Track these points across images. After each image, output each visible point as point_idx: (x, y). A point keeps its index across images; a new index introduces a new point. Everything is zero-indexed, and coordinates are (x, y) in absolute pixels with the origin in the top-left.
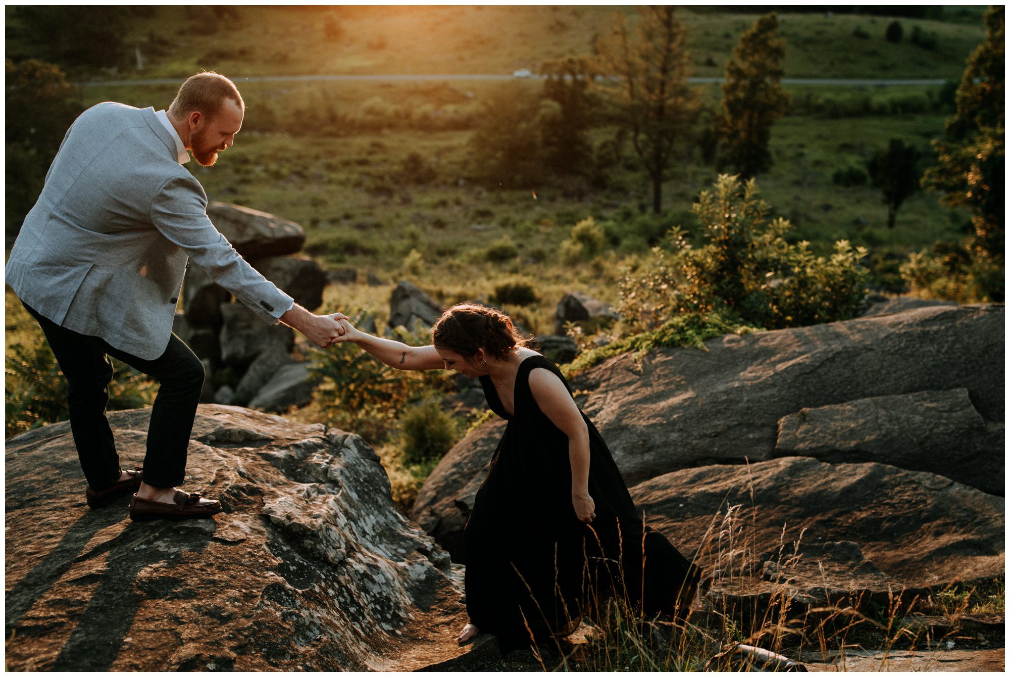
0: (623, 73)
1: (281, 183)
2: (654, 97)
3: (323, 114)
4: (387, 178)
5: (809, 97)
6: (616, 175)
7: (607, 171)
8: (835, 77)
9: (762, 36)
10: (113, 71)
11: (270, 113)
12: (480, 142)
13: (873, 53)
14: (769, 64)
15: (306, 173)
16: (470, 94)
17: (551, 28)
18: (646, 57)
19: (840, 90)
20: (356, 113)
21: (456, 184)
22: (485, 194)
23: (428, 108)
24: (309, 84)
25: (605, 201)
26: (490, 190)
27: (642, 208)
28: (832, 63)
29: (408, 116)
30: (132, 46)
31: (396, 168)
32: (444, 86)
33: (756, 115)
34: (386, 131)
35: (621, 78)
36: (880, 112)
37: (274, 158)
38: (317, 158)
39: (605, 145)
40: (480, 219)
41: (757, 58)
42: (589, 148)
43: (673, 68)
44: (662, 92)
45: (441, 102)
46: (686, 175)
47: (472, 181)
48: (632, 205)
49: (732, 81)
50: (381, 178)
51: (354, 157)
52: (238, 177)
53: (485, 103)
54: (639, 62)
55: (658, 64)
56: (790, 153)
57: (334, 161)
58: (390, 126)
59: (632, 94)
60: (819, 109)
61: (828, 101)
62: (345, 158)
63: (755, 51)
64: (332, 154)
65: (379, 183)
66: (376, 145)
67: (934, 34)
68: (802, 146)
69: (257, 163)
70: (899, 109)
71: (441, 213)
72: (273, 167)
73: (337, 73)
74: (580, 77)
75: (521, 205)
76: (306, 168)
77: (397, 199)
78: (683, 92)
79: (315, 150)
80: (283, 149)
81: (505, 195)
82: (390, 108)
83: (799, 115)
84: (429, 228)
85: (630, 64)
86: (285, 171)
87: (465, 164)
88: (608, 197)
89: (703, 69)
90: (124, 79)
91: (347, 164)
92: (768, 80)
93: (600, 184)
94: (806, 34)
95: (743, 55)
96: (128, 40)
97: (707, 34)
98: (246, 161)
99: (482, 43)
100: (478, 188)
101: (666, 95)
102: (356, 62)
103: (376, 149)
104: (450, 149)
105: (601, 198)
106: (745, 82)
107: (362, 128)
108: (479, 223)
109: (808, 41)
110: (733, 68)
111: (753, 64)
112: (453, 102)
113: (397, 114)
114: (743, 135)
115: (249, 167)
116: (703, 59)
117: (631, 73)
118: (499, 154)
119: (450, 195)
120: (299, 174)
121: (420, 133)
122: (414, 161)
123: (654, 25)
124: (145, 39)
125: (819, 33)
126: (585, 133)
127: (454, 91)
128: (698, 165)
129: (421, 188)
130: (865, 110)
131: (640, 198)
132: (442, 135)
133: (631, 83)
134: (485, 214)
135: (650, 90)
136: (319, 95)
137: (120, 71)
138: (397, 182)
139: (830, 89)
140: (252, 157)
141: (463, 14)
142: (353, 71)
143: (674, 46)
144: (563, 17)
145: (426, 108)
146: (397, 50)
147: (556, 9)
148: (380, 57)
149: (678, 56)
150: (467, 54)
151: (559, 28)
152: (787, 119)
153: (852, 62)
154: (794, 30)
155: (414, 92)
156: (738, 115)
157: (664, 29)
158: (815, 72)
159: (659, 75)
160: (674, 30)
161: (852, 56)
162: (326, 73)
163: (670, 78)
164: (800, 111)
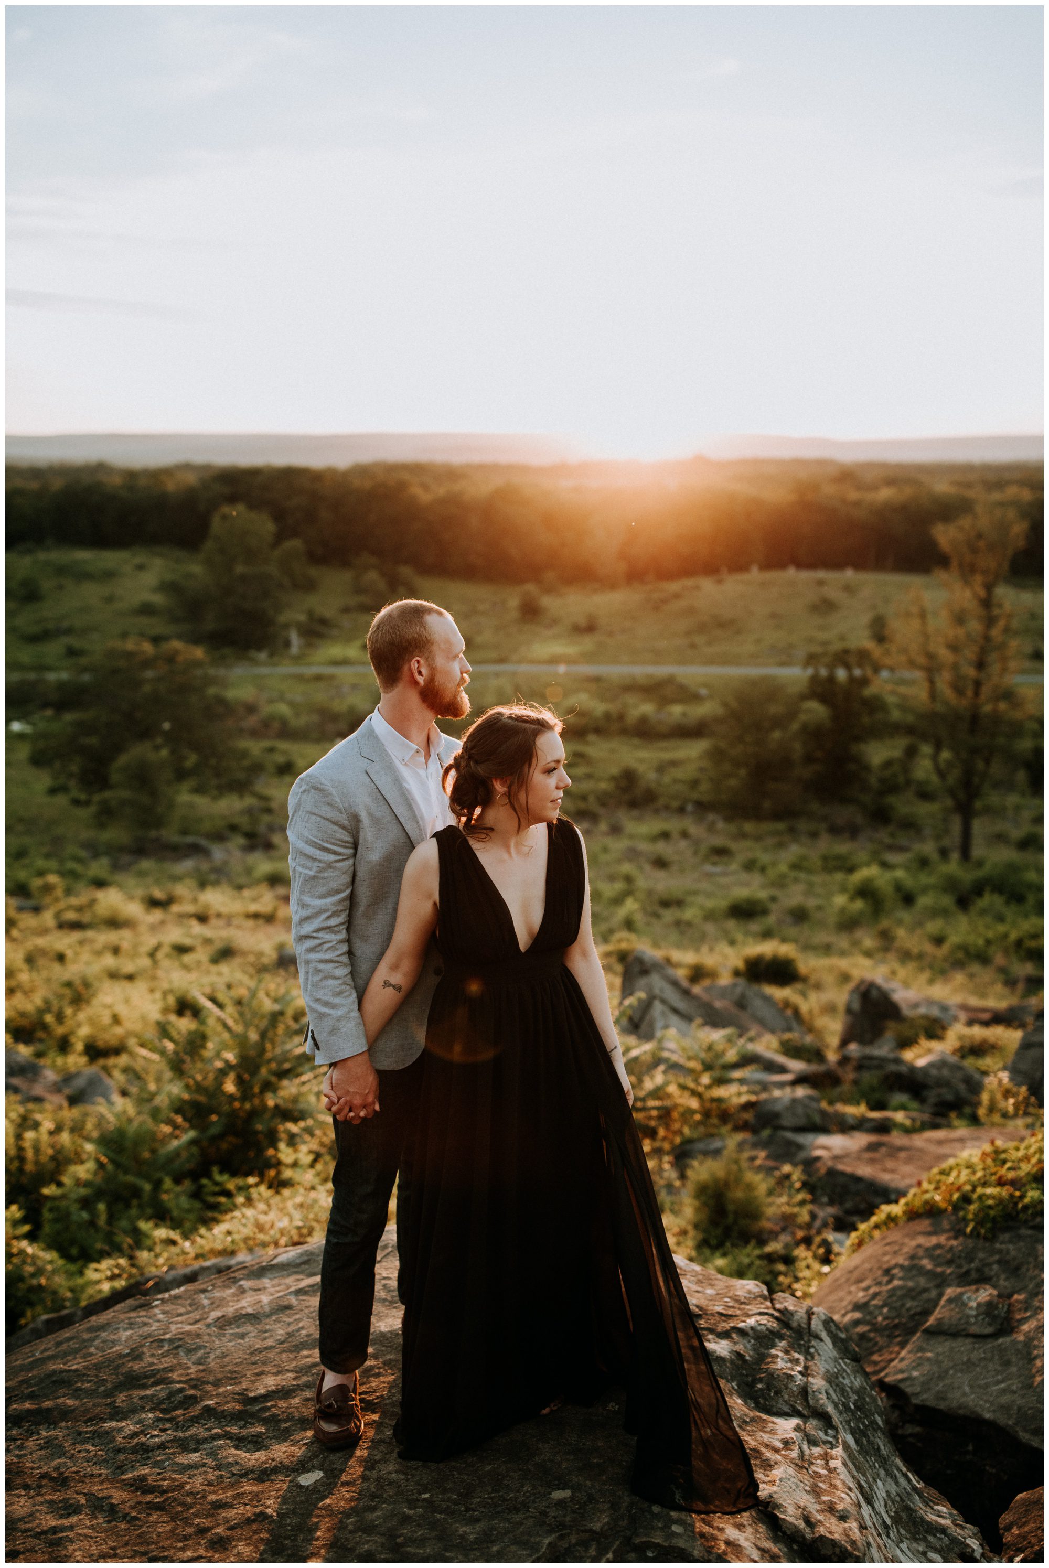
0: (920, 668)
2: (964, 701)
4: (591, 799)
6: (906, 806)
7: (891, 800)
10: (263, 656)
12: (717, 755)
16: (703, 692)
17: (815, 608)
18: (954, 648)
21: (681, 810)
22: (721, 825)
23: (649, 708)
24: (497, 675)
25: (887, 840)
26: (728, 819)
27: (944, 853)
29: (621, 717)
30: (286, 626)
31: (604, 786)
32: (670, 680)
34: (592, 738)
35: (918, 675)
39: (888, 764)
40: (715, 858)
42: (867, 768)
43: (992, 663)
44: (977, 695)
45: (664, 702)
46: (1005, 808)
47: (703, 807)
48: (928, 848)
50: (584, 798)
53: (725, 705)
54: (945, 655)
55: (972, 657)
58: (598, 731)
59: (933, 695)
65: (582, 805)
71: (661, 848)
73: (534, 662)
74: (857, 672)
75: (770, 841)
77: (603, 826)
78: (1006, 695)
81: (749, 827)
82: (599, 708)
84: (648, 867)
85: (931, 656)
87: (694, 784)
88: (892, 835)
90: (274, 665)
93: (881, 817)
96: (282, 618)
97: (1033, 616)
99: (721, 624)
100: (711, 817)
101: (982, 699)
102: (556, 648)
104: (674, 763)
105: (883, 835)
108: (714, 864)
112: (680, 701)
113: (607, 716)
116: (1028, 650)
117: (932, 669)
118: (743, 772)
119: (673, 824)
121: (636, 741)
122: (628, 778)
124: (302, 618)
126: (863, 747)
127: (682, 688)
129: (635, 813)
131: (940, 837)
132: (666, 744)
133: (931, 680)
134: (721, 852)
135: (960, 691)
137: (272, 655)
138: (603, 805)
141: (697, 588)
142: (554, 660)
143: (996, 632)
144: (833, 593)
145: (646, 708)
146: (611, 634)
147: (821, 583)
148: (588, 643)
149: (1002, 646)
150: (700, 640)
151: (825, 607)
155: (630, 687)
157: (981, 611)
159: (972, 672)
160: (996, 611)
162: (519, 662)
163: (988, 676)
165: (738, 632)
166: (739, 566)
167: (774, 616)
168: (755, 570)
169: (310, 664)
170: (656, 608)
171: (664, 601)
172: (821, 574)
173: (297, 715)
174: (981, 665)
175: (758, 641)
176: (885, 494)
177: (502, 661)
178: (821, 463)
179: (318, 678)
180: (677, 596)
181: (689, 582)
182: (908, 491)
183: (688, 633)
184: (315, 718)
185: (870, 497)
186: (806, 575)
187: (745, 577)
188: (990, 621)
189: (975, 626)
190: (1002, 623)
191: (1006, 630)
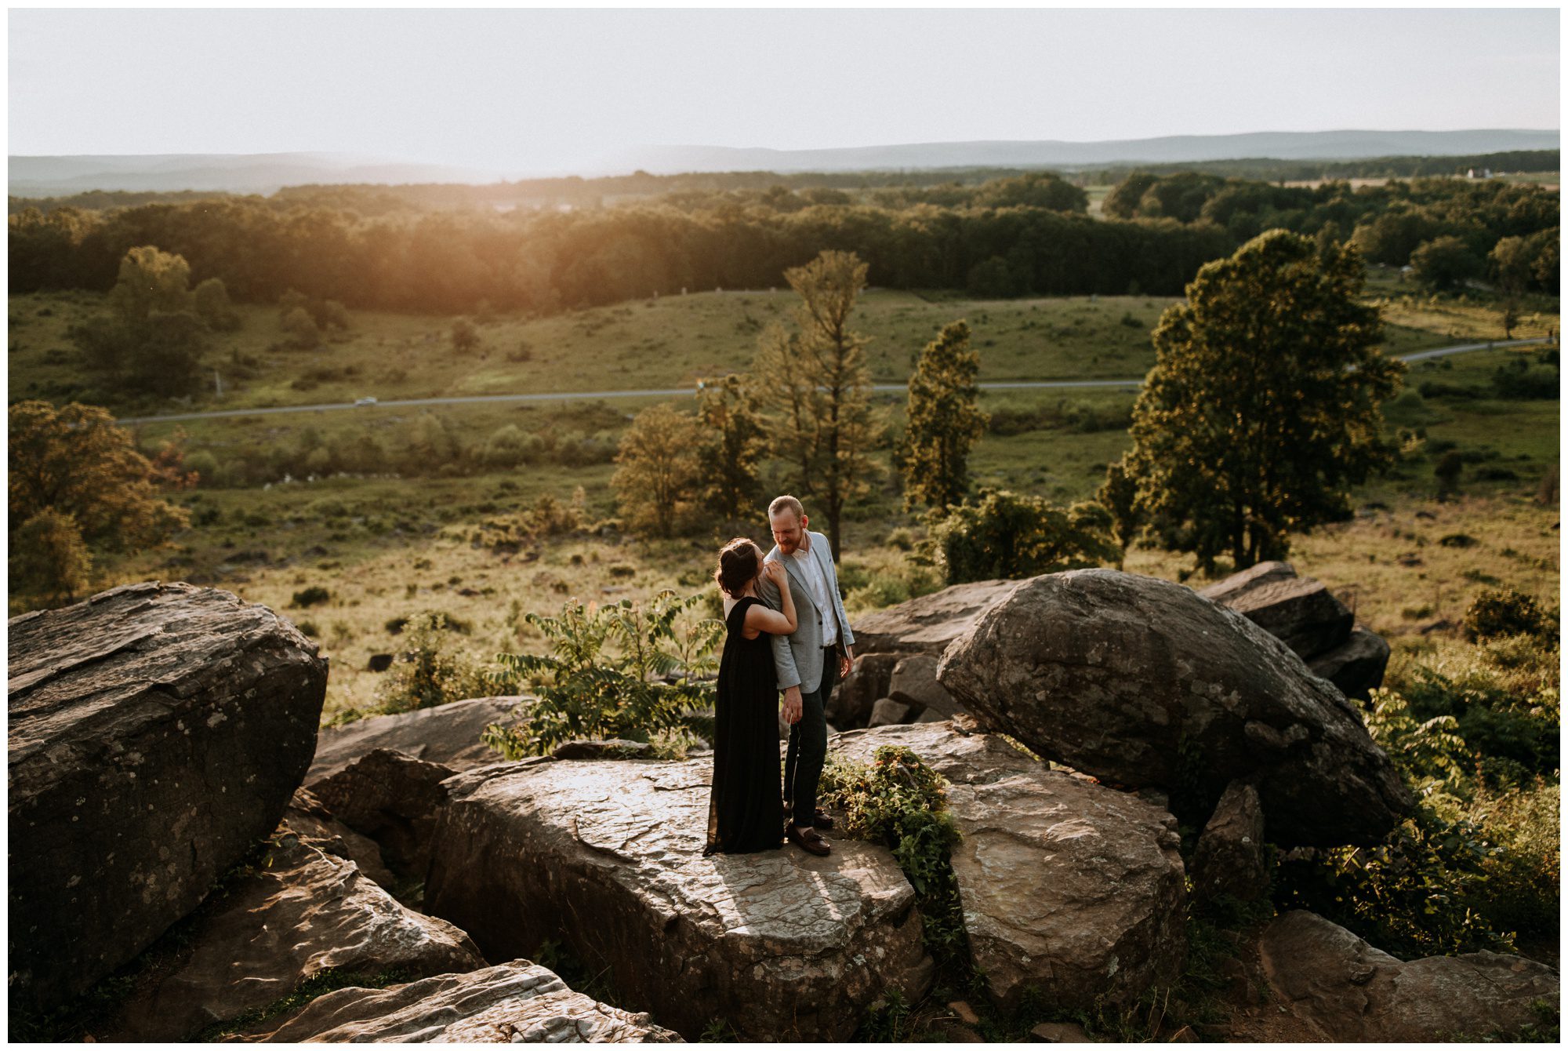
0: (785, 397)
1: (383, 539)
2: (824, 424)
3: (442, 448)
4: (513, 529)
5: (1060, 405)
8: (1098, 377)
10: (186, 401)
11: (378, 449)
13: (1144, 346)
15: (415, 526)
16: (630, 414)
17: (740, 327)
18: (812, 378)
19: (1106, 393)
20: (484, 445)
23: (577, 435)
24: (428, 409)
28: (1095, 360)
29: (550, 446)
30: (209, 369)
31: (526, 516)
32: (600, 405)
33: (948, 441)
34: (521, 468)
37: (377, 506)
38: (432, 504)
41: (945, 374)
43: (847, 390)
45: (594, 427)
49: (918, 402)
50: (506, 529)
51: (478, 502)
52: (330, 533)
54: (805, 384)
55: (828, 385)
56: (1028, 478)
57: (450, 509)
58: (527, 460)
60: (1072, 419)
61: (1083, 410)
62: (466, 504)
64: (450, 498)
66: (507, 486)
68: (1044, 469)
69: (355, 515)
72: (375, 518)
73: (466, 394)
76: (415, 518)
77: (521, 555)
79: (429, 495)
80: (390, 494)
82: (527, 439)
83: (1046, 428)
85: (794, 387)
86: (388, 523)
90: (199, 410)
91: (467, 511)
94: (1063, 325)
96: (204, 361)
98: (342, 513)
99: (651, 348)
101: (840, 421)
102: (491, 378)
103: (505, 491)
106: (931, 404)
107: (494, 464)
109: (1065, 333)
111: (942, 382)
112: (606, 428)
113: (536, 445)
115: (345, 519)
117: (795, 397)
120: (405, 527)
121: (565, 468)
123: (820, 339)
124: (227, 360)
125: (1078, 323)
126: (754, 466)
127: (612, 413)
129: (555, 540)
132: (591, 469)
133: (795, 409)
137: (194, 400)
139: (1089, 394)
140: (349, 507)
141: (629, 312)
142: (488, 391)
143: (846, 362)
144: (756, 313)
145: (574, 435)
146: (544, 362)
147: (746, 303)
148: (522, 372)
149: (851, 375)
150: (631, 364)
151: (750, 326)
152: (1031, 435)
153: (1121, 358)
154: (1048, 319)
155: (561, 415)
156: (926, 443)
157: (833, 344)
158: (1072, 372)
159: (829, 398)
160: (845, 344)
161: (1121, 350)
162: (452, 395)
163: (843, 402)
164: (1048, 424)
165: (669, 354)
166: (670, 289)
167: (702, 337)
168: (684, 291)
169: (238, 408)
170: (589, 335)
171: (598, 327)
172: (747, 294)
173: (222, 463)
174: (836, 393)
177: (435, 394)
179: (246, 421)
180: (609, 321)
181: (622, 307)
183: (620, 358)
184: (241, 463)
186: (733, 295)
187: (676, 299)
188: (841, 353)
189: (830, 358)
190: (853, 353)
191: (855, 360)
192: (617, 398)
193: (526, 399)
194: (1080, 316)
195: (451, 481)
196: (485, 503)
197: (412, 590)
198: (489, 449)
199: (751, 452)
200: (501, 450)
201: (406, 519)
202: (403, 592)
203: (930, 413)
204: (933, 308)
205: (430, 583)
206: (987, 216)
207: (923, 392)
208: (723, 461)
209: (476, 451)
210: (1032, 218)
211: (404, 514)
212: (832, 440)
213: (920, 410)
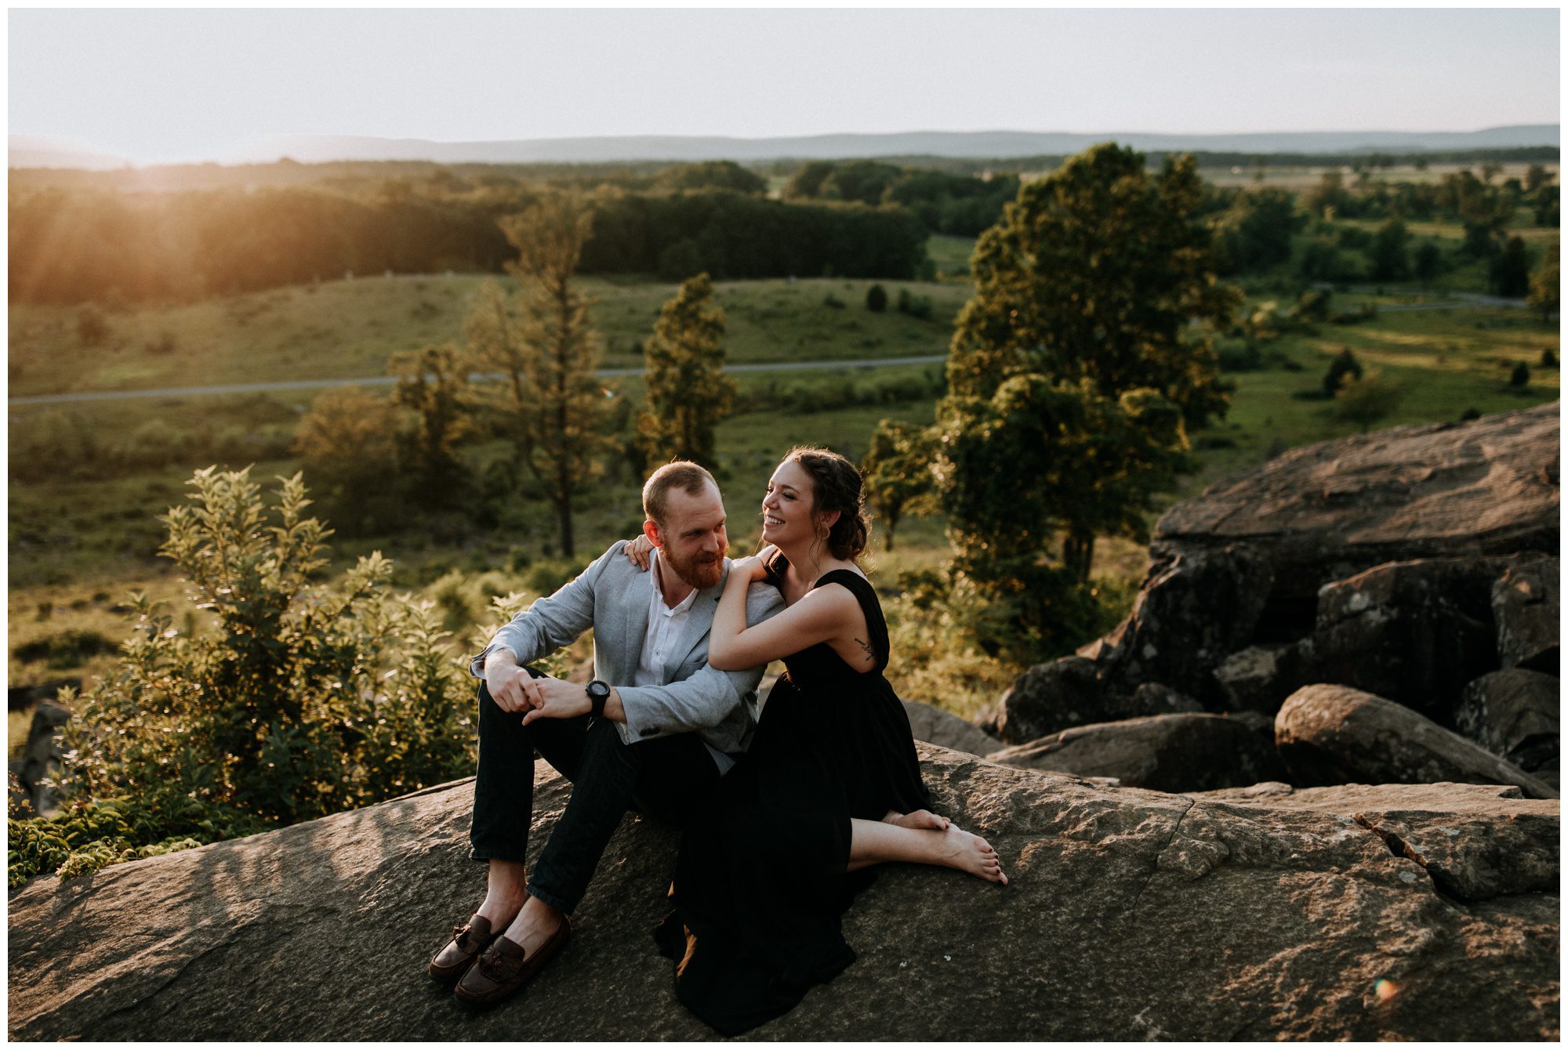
0: (502, 365)
2: (549, 396)
3: (73, 449)
5: (773, 387)
6: (514, 508)
7: (497, 503)
8: (805, 359)
9: (692, 307)
13: (853, 327)
14: (705, 343)
15: (44, 536)
16: (298, 408)
17: (416, 314)
18: (533, 342)
19: (816, 375)
20: (125, 444)
23: (237, 431)
24: (52, 407)
25: (492, 545)
28: (801, 342)
29: (206, 443)
32: (262, 398)
33: (693, 412)
34: (170, 467)
35: (503, 375)
36: (868, 402)
38: (63, 512)
39: (493, 467)
41: (688, 335)
42: (471, 474)
43: (575, 356)
44: (561, 388)
45: (257, 421)
46: (611, 501)
48: (532, 548)
49: (656, 369)
51: (121, 507)
54: (525, 348)
55: (553, 350)
56: (752, 462)
57: (88, 516)
58: (178, 459)
59: (520, 395)
60: (787, 402)
61: (798, 391)
62: (107, 510)
63: (685, 327)
64: (86, 505)
66: (156, 488)
67: (926, 298)
68: (767, 452)
70: (891, 396)
73: (98, 389)
74: (447, 377)
76: (43, 529)
78: (592, 387)
79: (59, 502)
82: (178, 435)
83: (761, 411)
85: (513, 353)
89: (629, 358)
91: (109, 518)
92: (706, 364)
93: (487, 521)
94: (764, 306)
95: (669, 334)
97: (632, 311)
99: (317, 337)
101: (567, 392)
102: (128, 372)
103: (153, 493)
106: (673, 371)
107: (135, 465)
109: (767, 315)
110: (656, 351)
111: (684, 345)
112: (273, 420)
113: (189, 442)
114: (678, 440)
116: (629, 344)
117: (516, 367)
123: (541, 298)
125: (780, 304)
126: (461, 451)
127: (275, 406)
128: (628, 485)
130: (847, 400)
131: (546, 536)
133: (516, 378)
135: (544, 385)
136: (66, 421)
139: (801, 375)
141: (287, 298)
142: (124, 386)
143: (573, 324)
144: (432, 298)
145: (235, 430)
146: (192, 353)
147: (421, 287)
148: (166, 364)
149: (581, 338)
150: (294, 353)
151: (428, 312)
152: (746, 418)
153: (826, 339)
154: (747, 301)
155: (215, 409)
156: (669, 414)
157: (556, 304)
158: (779, 354)
159: (554, 366)
160: (571, 303)
161: (826, 331)
162: (81, 391)
163: (571, 369)
164: (762, 405)
165: (336, 344)
166: (333, 273)
167: (373, 323)
168: (349, 276)
170: (242, 323)
171: (252, 314)
172: (421, 278)
174: (562, 359)
175: (358, 352)
176: (480, 194)
177: (59, 391)
178: (419, 165)
180: (265, 308)
181: (279, 293)
182: (502, 191)
183: (281, 347)
185: (465, 196)
186: (404, 280)
187: (339, 284)
188: (567, 313)
189: (553, 319)
190: (579, 314)
191: (584, 321)
192: (284, 389)
193: (173, 393)
194: (781, 297)
195: (86, 485)
196: (129, 508)
197: (45, 611)
198: (131, 447)
199: (456, 435)
200: (146, 449)
201: (32, 530)
202: (33, 613)
203: (673, 380)
204: (625, 292)
205: (67, 601)
206: (675, 197)
207: (664, 357)
208: (425, 446)
209: (116, 449)
210: (722, 200)
211: (30, 525)
212: (561, 414)
213: (660, 377)
